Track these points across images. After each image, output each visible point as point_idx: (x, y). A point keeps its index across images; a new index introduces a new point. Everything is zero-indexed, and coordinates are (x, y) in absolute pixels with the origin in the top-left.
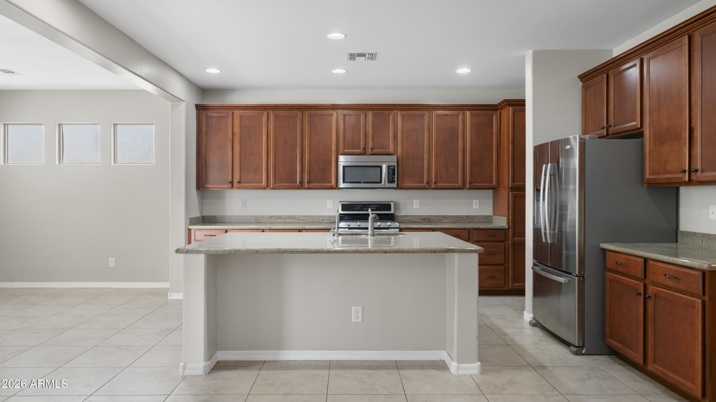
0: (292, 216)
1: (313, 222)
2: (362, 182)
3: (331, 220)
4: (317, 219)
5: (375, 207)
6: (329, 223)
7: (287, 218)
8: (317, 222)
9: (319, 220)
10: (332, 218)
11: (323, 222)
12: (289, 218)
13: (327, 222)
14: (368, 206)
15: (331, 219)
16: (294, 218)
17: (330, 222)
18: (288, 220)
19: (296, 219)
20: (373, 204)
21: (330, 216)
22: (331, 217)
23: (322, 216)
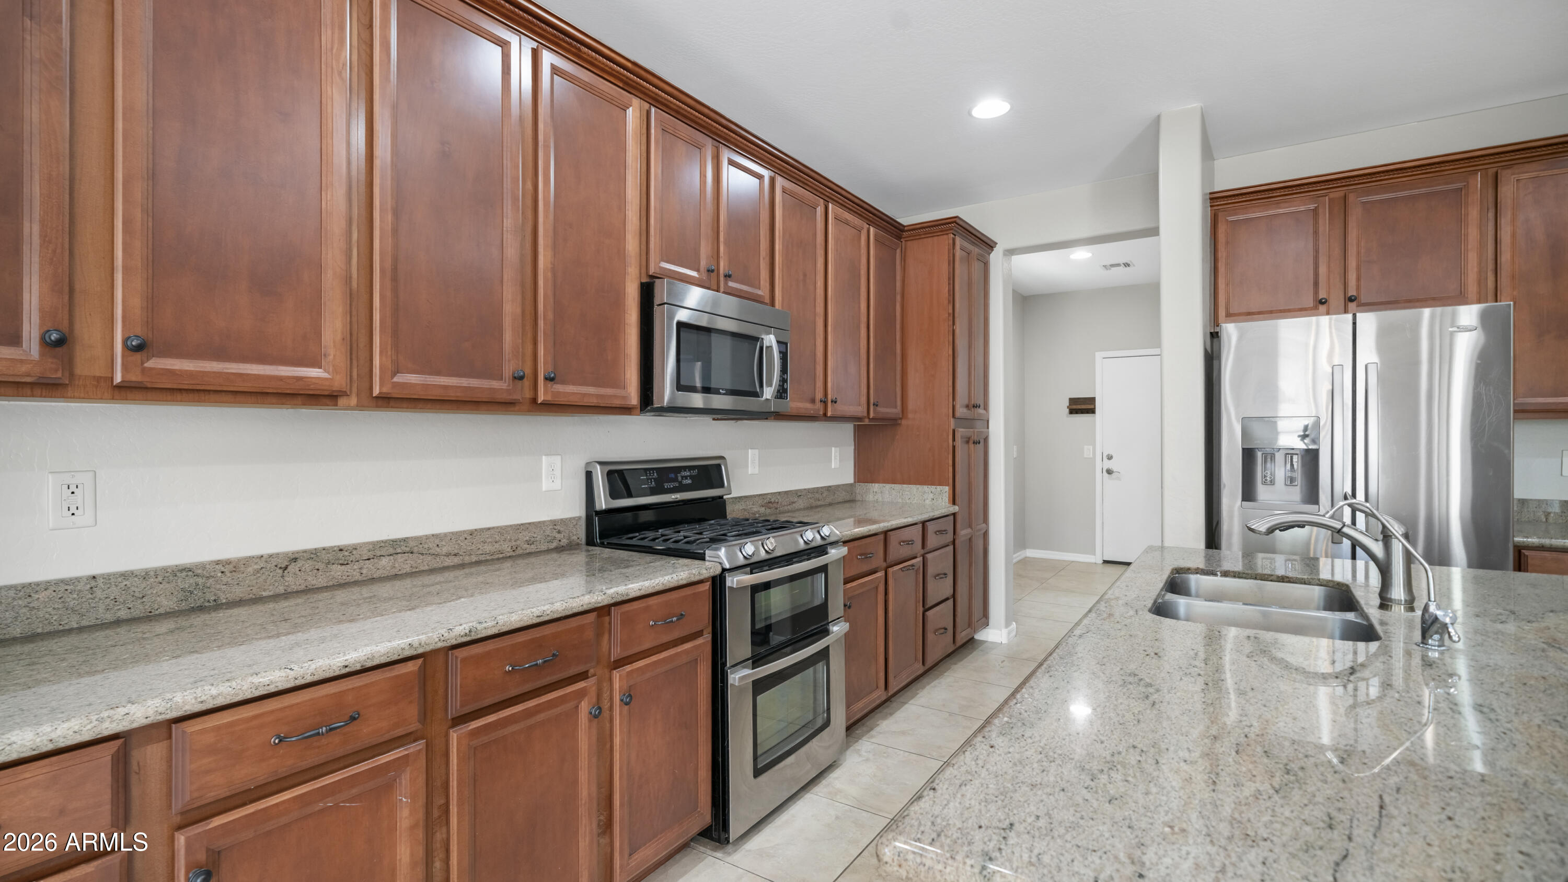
0: (405, 540)
1: (496, 556)
2: (723, 389)
3: (558, 536)
4: (510, 540)
5: (691, 477)
6: (552, 550)
7: (379, 553)
8: (508, 555)
9: (518, 542)
10: (562, 529)
11: (533, 548)
12: (391, 551)
13: (543, 547)
14: (672, 476)
15: (559, 532)
16: (416, 549)
17: (554, 545)
18: (384, 561)
19: (422, 554)
20: (685, 468)
21: (554, 523)
22: (558, 527)
23: (529, 524)
